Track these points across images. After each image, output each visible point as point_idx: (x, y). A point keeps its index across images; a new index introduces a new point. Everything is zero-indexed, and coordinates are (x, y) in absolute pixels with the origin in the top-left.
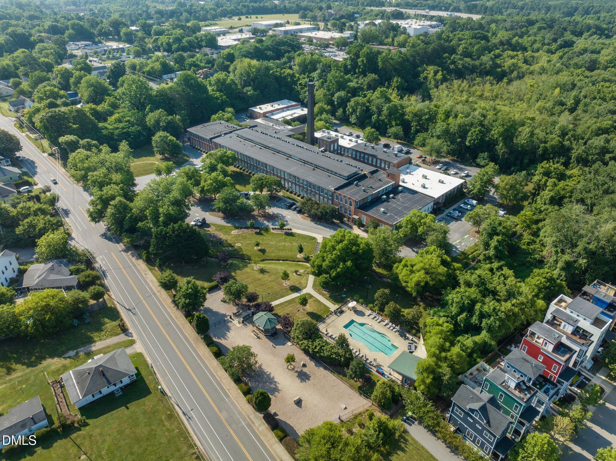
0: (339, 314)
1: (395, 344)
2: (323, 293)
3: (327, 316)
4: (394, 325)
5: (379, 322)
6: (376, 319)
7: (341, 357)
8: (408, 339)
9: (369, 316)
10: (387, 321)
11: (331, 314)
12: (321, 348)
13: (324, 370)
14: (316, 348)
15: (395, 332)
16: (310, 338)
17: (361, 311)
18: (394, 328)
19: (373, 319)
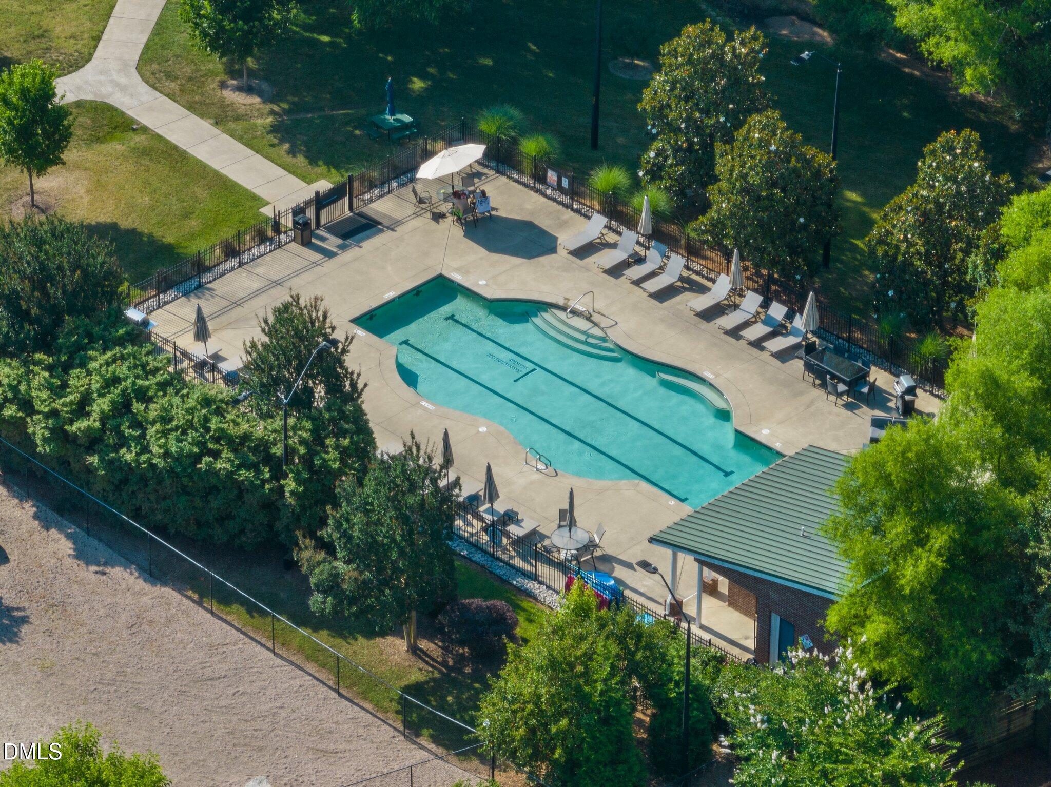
0: (332, 242)
1: (763, 434)
2: (224, 106)
3: (231, 251)
4: (778, 311)
5: (662, 295)
6: (636, 272)
7: (278, 475)
8: (876, 398)
9: (585, 251)
10: (722, 287)
11: (262, 238)
12: (123, 408)
13: (141, 584)
14: (82, 408)
15: (783, 356)
16: (45, 343)
17: (529, 226)
18: (778, 330)
19: (615, 271)
